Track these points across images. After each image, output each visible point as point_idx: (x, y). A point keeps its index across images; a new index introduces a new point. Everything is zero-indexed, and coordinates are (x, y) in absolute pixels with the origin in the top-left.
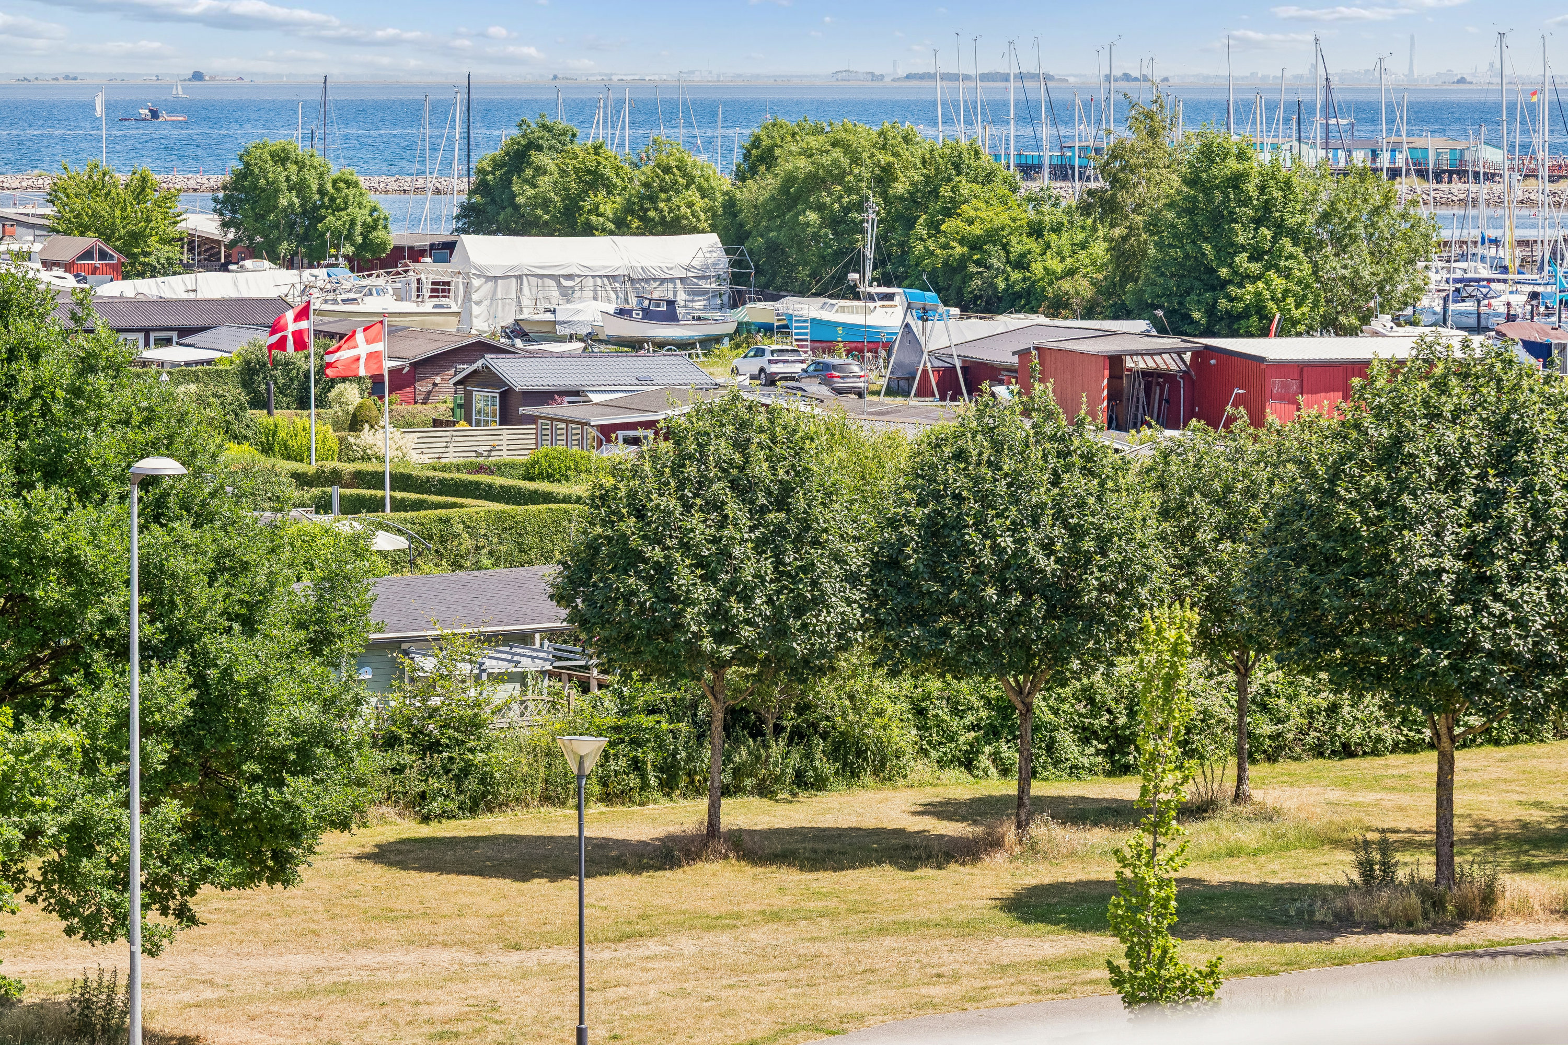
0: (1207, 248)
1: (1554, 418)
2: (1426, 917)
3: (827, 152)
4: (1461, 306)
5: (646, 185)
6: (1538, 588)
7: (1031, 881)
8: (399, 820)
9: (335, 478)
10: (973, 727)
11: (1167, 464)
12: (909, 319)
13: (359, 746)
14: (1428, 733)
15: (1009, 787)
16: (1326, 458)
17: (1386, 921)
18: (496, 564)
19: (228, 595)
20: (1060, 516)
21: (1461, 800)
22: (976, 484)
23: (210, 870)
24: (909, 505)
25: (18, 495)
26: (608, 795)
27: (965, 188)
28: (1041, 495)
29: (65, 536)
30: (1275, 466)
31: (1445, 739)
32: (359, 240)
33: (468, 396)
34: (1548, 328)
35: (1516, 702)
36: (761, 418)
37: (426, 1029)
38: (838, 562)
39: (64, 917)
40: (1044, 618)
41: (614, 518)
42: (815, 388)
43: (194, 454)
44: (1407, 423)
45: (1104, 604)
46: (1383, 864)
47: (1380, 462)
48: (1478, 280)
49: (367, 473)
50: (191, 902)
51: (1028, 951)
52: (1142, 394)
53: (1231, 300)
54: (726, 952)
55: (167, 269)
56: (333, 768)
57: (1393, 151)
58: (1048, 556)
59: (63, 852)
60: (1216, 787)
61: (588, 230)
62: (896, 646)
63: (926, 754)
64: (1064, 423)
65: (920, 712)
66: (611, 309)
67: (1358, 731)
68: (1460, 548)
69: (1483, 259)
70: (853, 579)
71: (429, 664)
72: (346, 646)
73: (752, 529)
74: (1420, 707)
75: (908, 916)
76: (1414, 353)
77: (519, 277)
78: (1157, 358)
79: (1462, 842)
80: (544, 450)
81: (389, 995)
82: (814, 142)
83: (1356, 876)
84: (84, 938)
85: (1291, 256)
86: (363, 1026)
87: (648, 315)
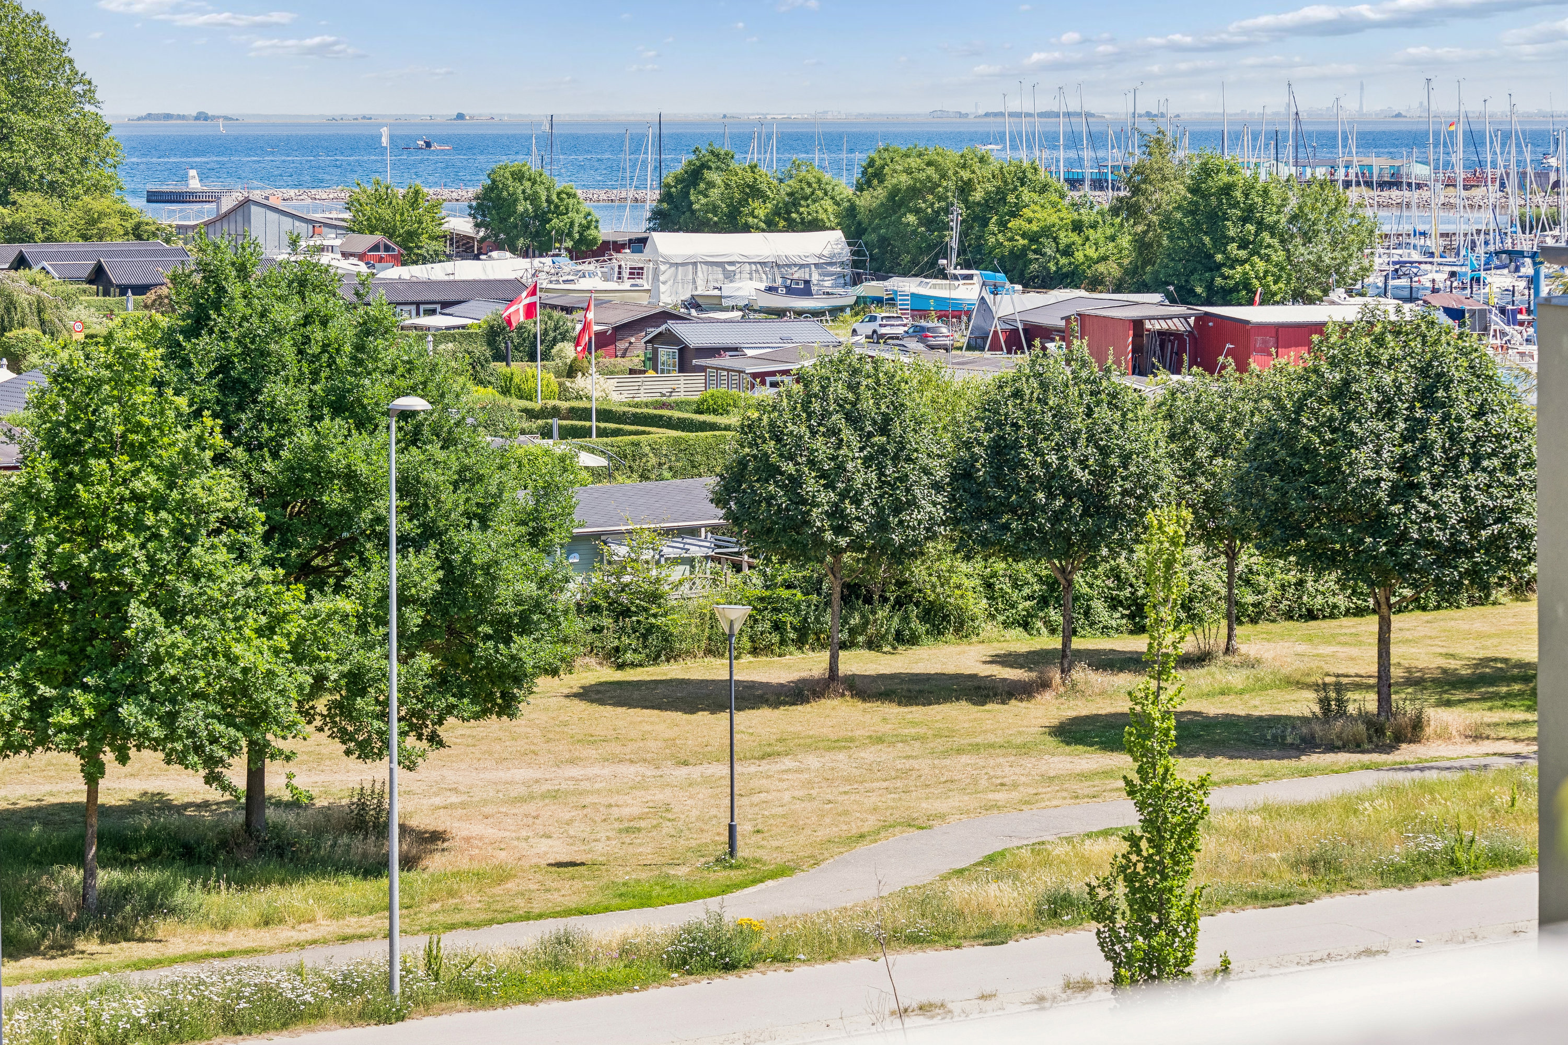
0: (1207, 240)
1: (1466, 364)
2: (1370, 740)
3: (923, 170)
4: (1397, 282)
5: (790, 194)
6: (1454, 492)
7: (1072, 714)
8: (598, 668)
9: (555, 412)
10: (1028, 598)
11: (1174, 400)
12: (984, 294)
13: (566, 612)
14: (1371, 602)
15: (1055, 643)
16: (1293, 395)
17: (1340, 743)
18: (674, 476)
19: (468, 500)
20: (1091, 438)
21: (1397, 652)
22: (1029, 415)
23: (454, 706)
24: (979, 431)
25: (311, 425)
26: (755, 649)
27: (1027, 195)
28: (1079, 423)
29: (346, 456)
30: (1256, 401)
31: (1384, 606)
32: (577, 236)
33: (655, 352)
34: (1463, 298)
35: (1437, 578)
36: (869, 367)
37: (617, 825)
38: (926, 474)
39: (344, 742)
40: (1081, 516)
41: (759, 441)
42: (913, 344)
43: (442, 396)
44: (1354, 369)
45: (1126, 505)
46: (1337, 700)
47: (1334, 399)
48: (1411, 263)
49: (579, 409)
50: (441, 731)
51: (1069, 766)
52: (1158, 348)
53: (1225, 278)
54: (841, 766)
55: (435, 258)
56: (546, 630)
57: (1347, 167)
58: (1083, 469)
59: (343, 693)
60: (1212, 642)
61: (747, 229)
62: (970, 537)
63: (993, 617)
64: (1096, 370)
65: (989, 586)
66: (762, 286)
67: (1320, 600)
68: (1394, 462)
69: (1415, 247)
70: (937, 486)
71: (623, 551)
72: (555, 537)
73: (861, 449)
74: (1364, 582)
75: (979, 740)
76: (1360, 316)
77: (695, 264)
78: (1169, 321)
79: (1397, 684)
80: (710, 391)
81: (588, 800)
82: (914, 162)
83: (1317, 709)
84: (359, 757)
85: (1269, 246)
86: (569, 823)
87: (790, 291)
